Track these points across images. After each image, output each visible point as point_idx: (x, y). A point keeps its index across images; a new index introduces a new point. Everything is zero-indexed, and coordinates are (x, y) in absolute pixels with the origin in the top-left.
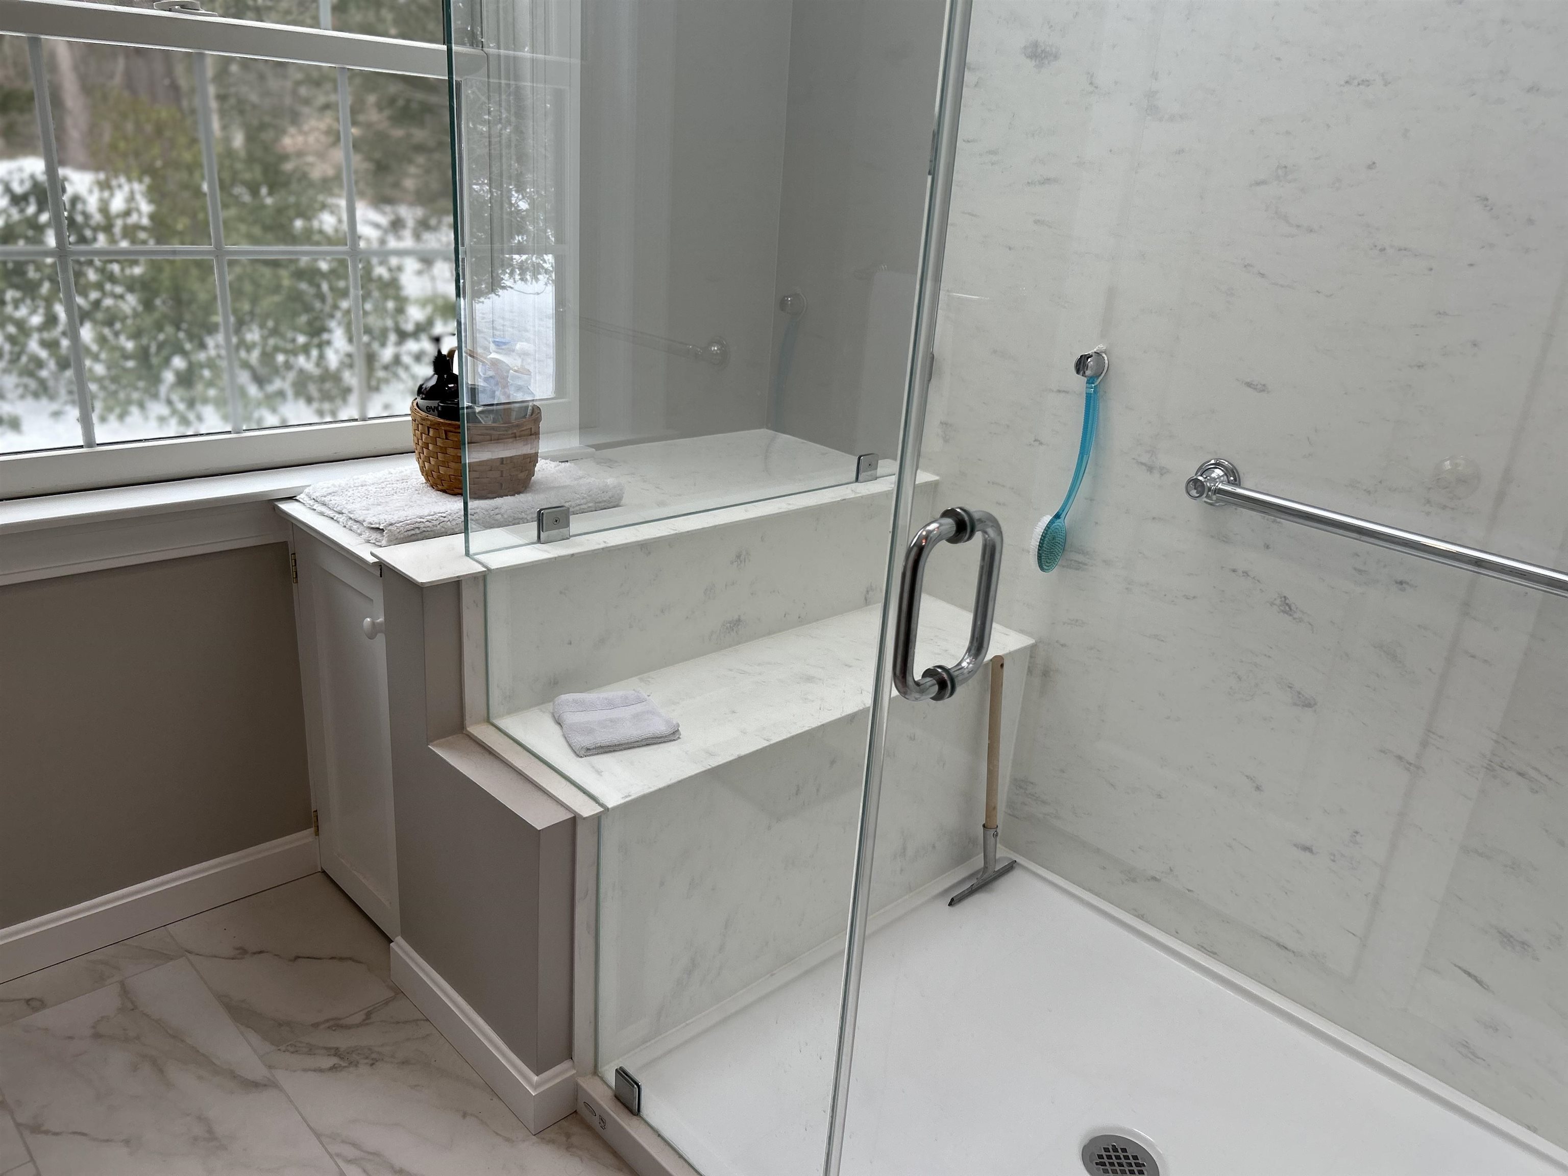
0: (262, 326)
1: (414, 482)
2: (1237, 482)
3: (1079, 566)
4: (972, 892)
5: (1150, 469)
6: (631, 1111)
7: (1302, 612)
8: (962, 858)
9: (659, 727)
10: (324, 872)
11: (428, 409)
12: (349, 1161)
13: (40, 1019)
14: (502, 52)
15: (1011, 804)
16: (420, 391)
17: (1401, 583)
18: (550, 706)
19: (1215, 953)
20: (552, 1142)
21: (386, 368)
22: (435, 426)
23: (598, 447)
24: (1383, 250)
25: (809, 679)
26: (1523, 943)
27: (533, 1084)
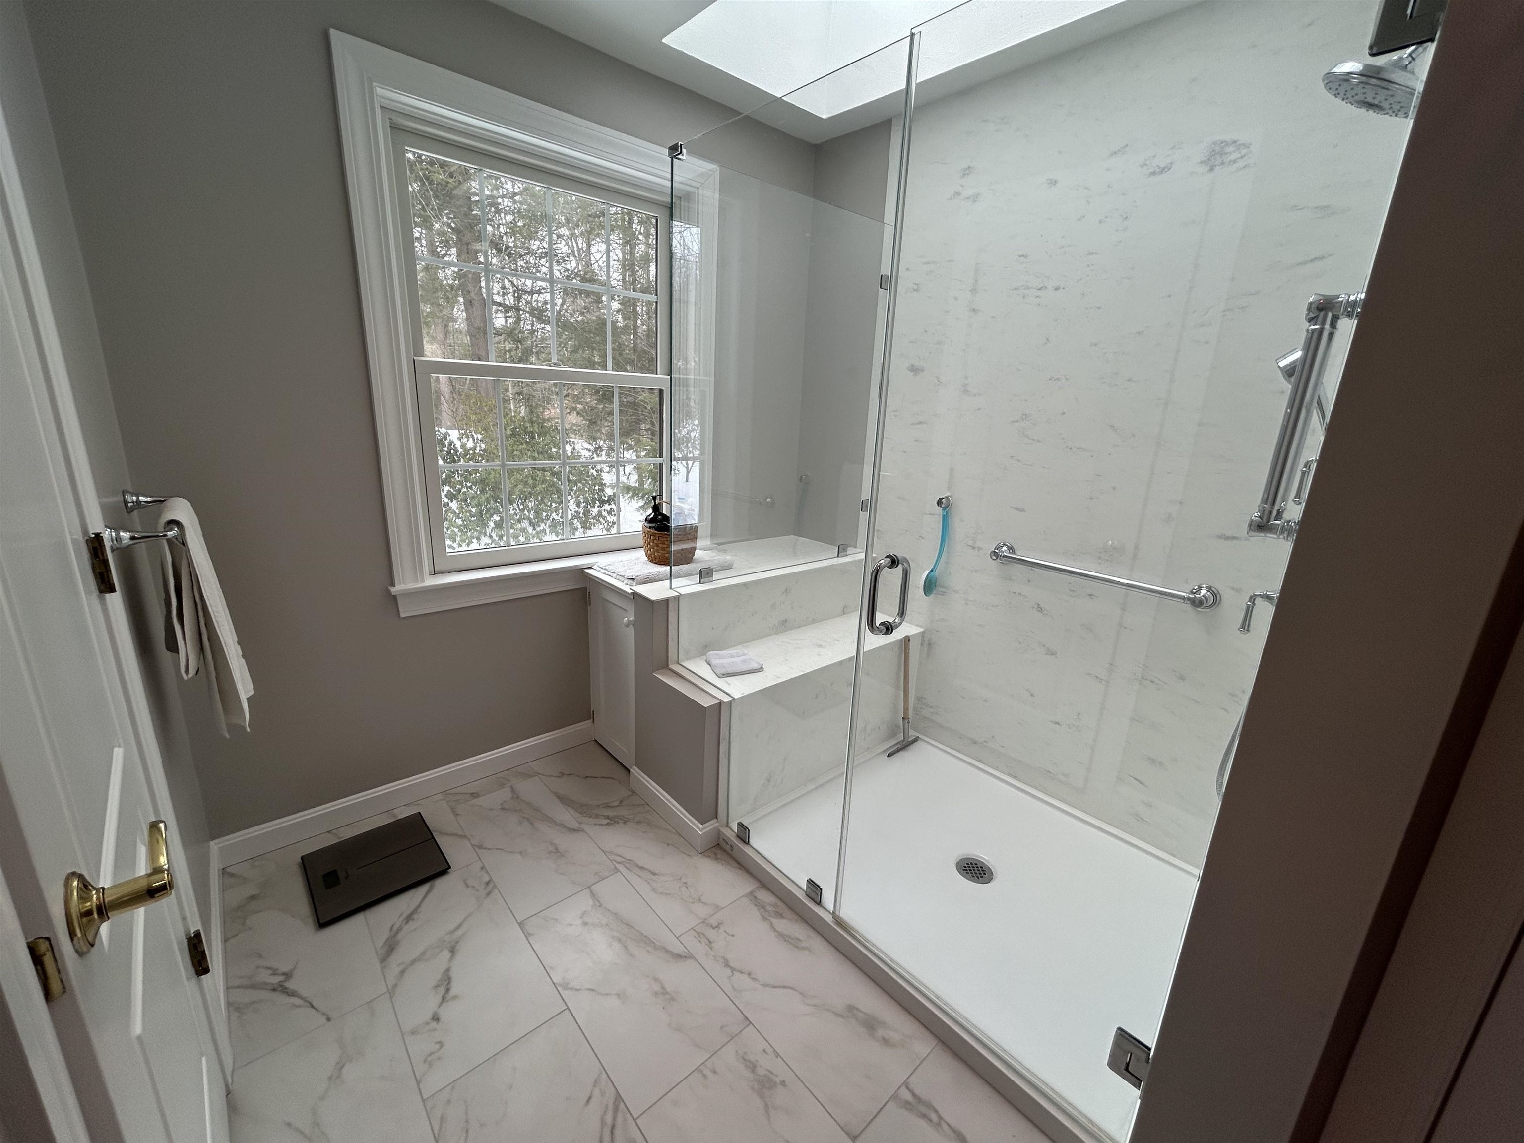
0: (536, 499)
1: (641, 560)
2: (1013, 552)
3: (943, 594)
4: (898, 751)
5: (974, 548)
6: (745, 842)
7: (1047, 611)
8: (893, 735)
9: (755, 666)
10: (596, 740)
11: (650, 528)
12: (619, 863)
13: (477, 801)
14: (681, 376)
15: (915, 709)
16: (646, 520)
17: (1091, 595)
18: (705, 657)
19: (1016, 777)
20: (709, 857)
21: (594, 518)
22: (654, 535)
23: (719, 544)
24: (1071, 449)
25: (820, 646)
26: (1160, 763)
27: (700, 829)
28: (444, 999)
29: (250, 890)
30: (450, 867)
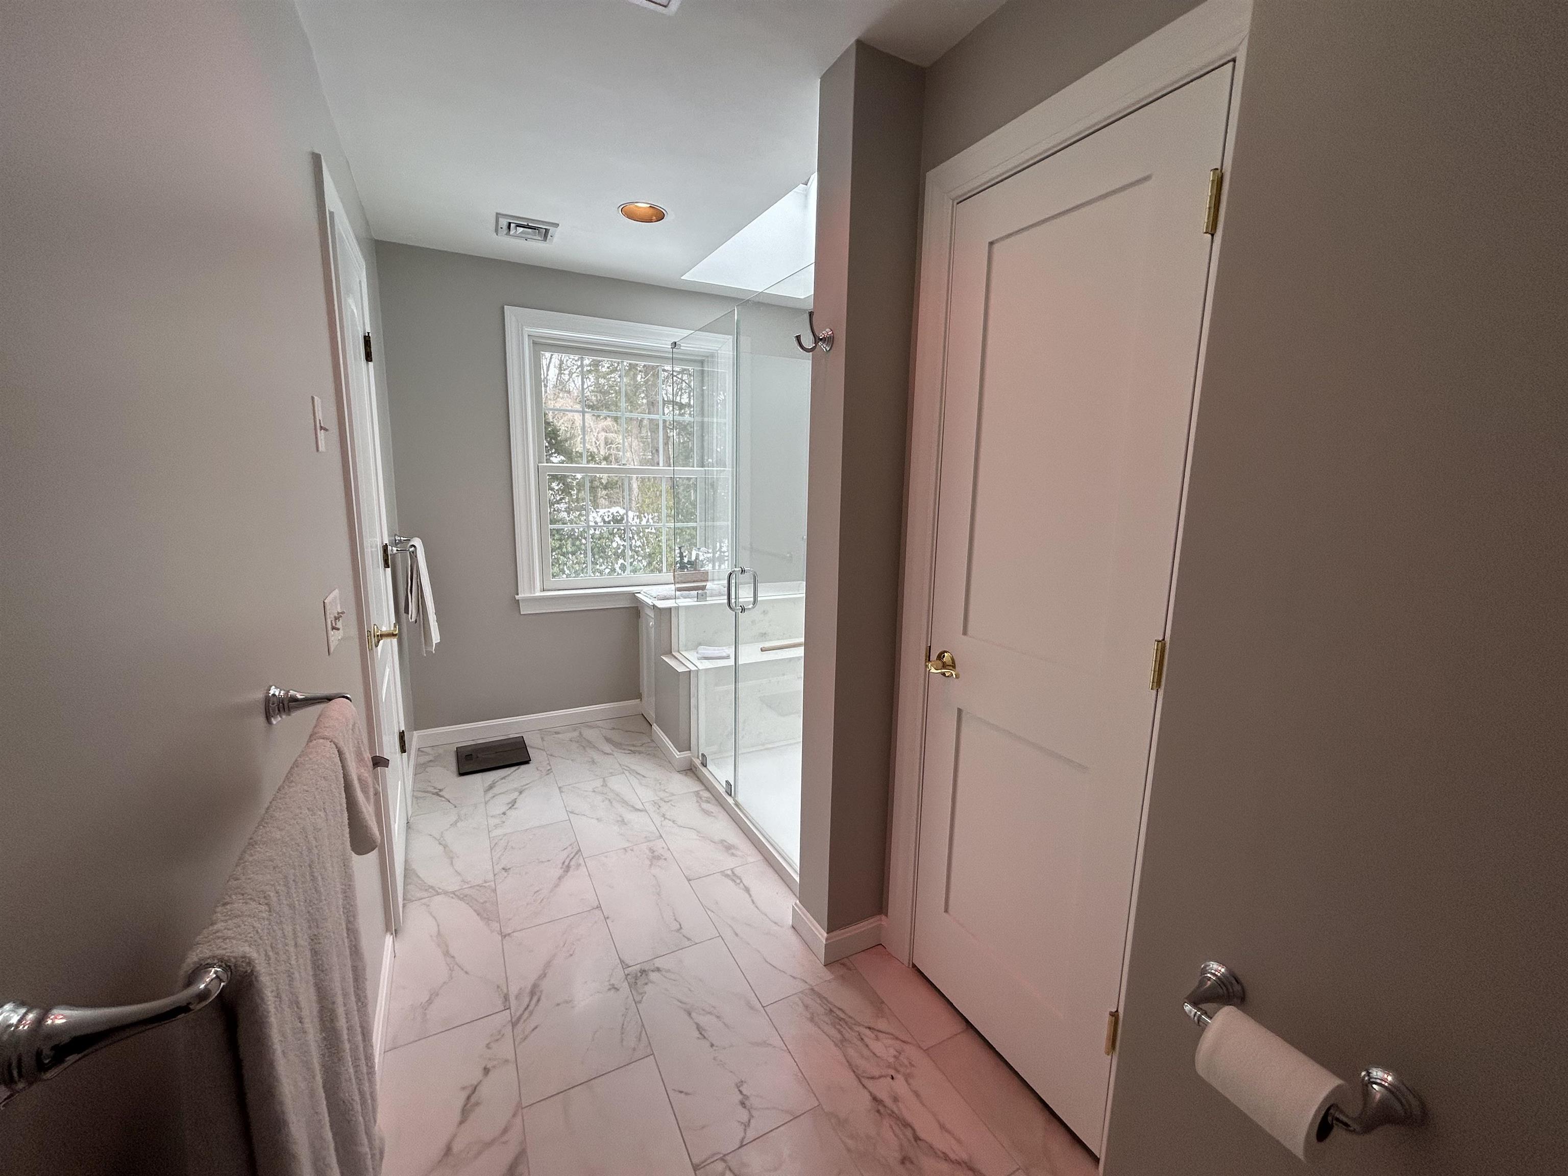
1: (671, 589)
6: (704, 765)
10: (638, 710)
12: (626, 770)
13: (557, 736)
18: (697, 650)
20: (682, 774)
27: (677, 755)
28: (510, 808)
29: (431, 758)
30: (530, 760)
